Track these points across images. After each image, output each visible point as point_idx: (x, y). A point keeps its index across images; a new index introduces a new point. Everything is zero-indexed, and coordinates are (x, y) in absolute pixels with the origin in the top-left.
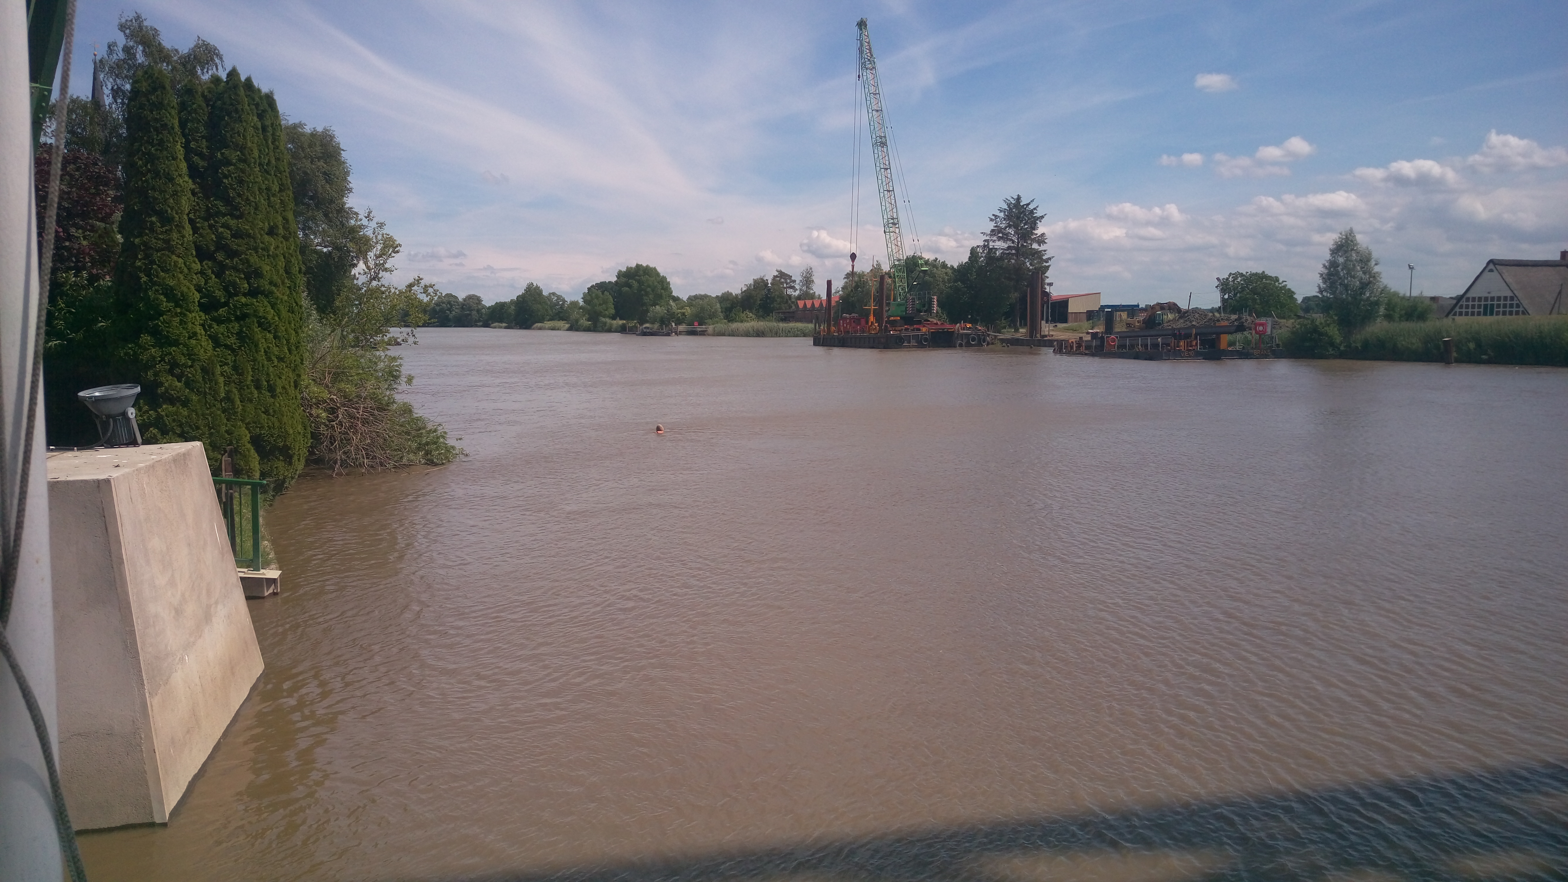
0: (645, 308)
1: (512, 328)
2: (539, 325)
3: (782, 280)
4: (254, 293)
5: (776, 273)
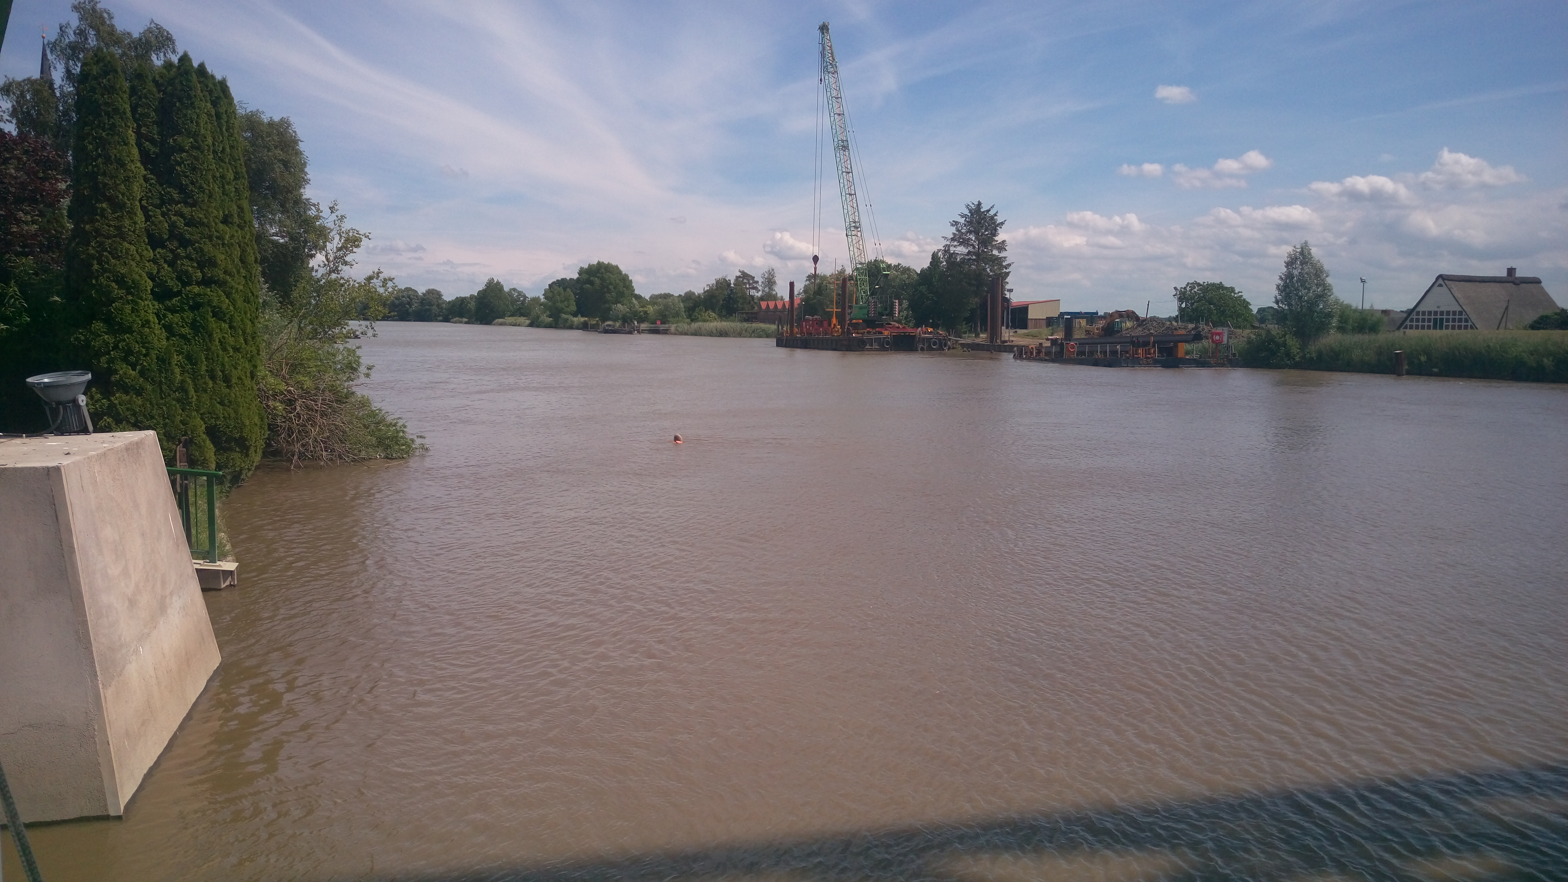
0: (607, 306)
1: (473, 324)
2: (500, 320)
3: (745, 281)
4: (206, 282)
5: (739, 274)
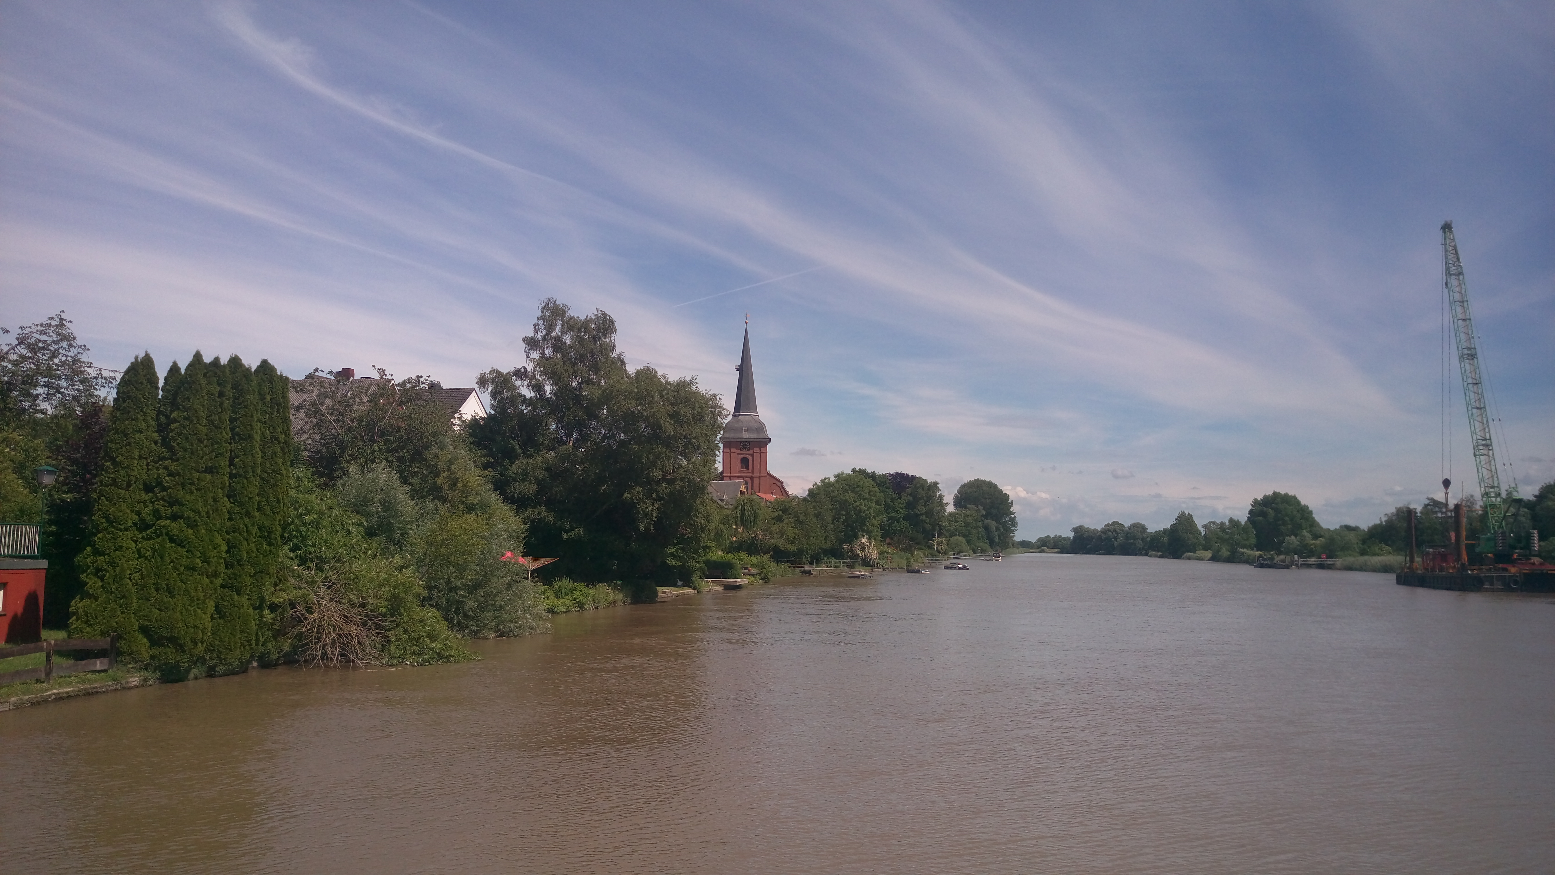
0: (1281, 538)
1: (1167, 557)
2: (1189, 554)
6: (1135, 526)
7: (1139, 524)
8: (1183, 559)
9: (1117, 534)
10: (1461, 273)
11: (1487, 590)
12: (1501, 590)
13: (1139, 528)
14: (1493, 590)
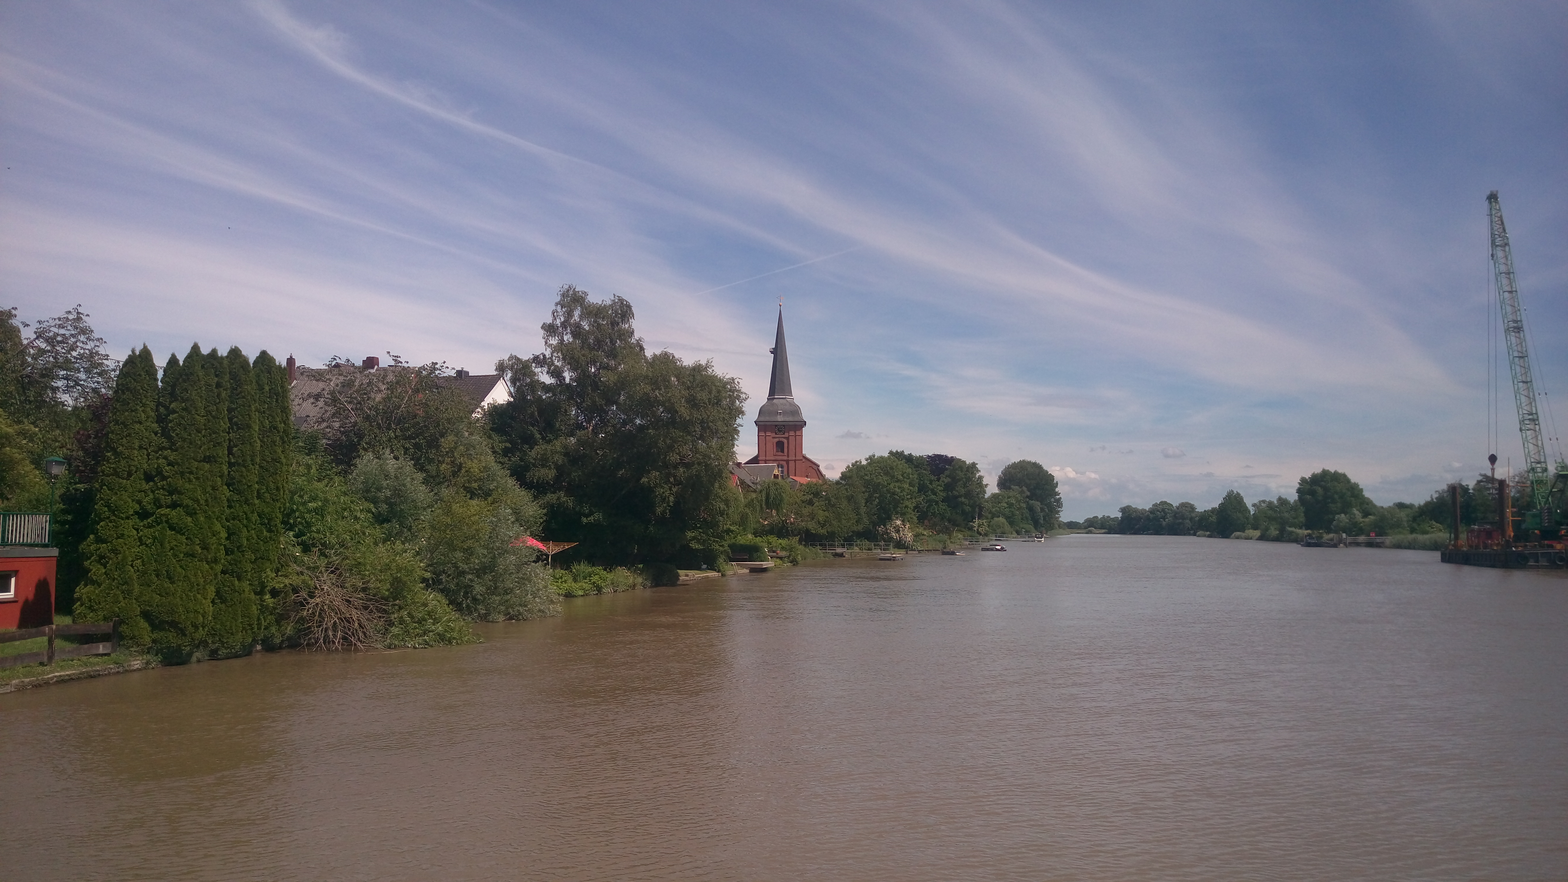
1: (1215, 537)
2: (1238, 533)
6: (1184, 505)
7: (1187, 503)
8: (1232, 538)
9: (1166, 513)
10: (1507, 244)
11: (1531, 567)
12: (1546, 567)
13: (1187, 507)
14: (1538, 567)
